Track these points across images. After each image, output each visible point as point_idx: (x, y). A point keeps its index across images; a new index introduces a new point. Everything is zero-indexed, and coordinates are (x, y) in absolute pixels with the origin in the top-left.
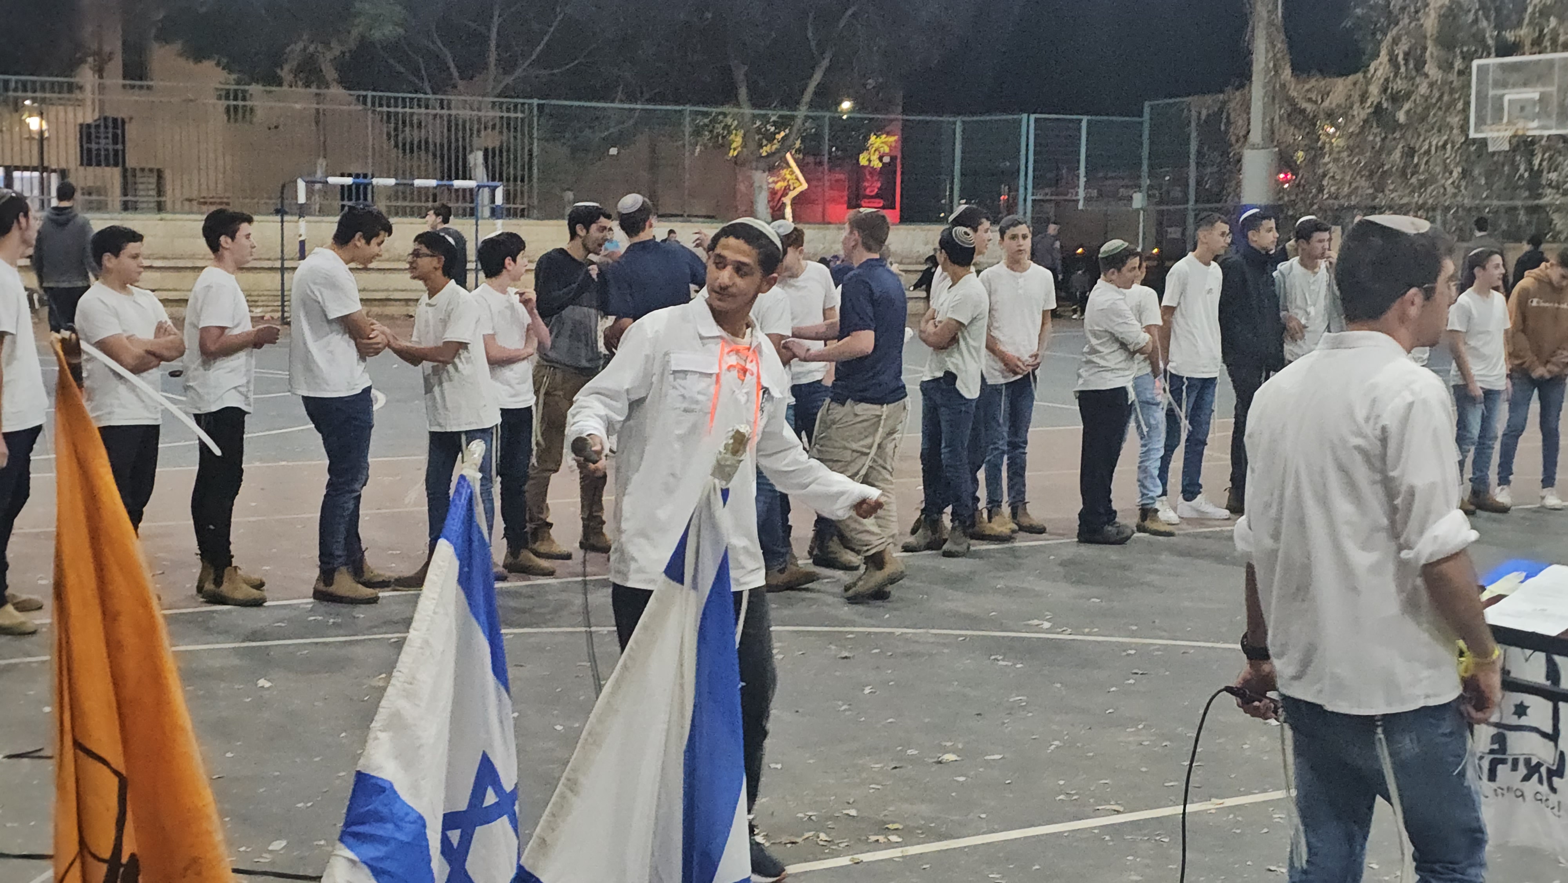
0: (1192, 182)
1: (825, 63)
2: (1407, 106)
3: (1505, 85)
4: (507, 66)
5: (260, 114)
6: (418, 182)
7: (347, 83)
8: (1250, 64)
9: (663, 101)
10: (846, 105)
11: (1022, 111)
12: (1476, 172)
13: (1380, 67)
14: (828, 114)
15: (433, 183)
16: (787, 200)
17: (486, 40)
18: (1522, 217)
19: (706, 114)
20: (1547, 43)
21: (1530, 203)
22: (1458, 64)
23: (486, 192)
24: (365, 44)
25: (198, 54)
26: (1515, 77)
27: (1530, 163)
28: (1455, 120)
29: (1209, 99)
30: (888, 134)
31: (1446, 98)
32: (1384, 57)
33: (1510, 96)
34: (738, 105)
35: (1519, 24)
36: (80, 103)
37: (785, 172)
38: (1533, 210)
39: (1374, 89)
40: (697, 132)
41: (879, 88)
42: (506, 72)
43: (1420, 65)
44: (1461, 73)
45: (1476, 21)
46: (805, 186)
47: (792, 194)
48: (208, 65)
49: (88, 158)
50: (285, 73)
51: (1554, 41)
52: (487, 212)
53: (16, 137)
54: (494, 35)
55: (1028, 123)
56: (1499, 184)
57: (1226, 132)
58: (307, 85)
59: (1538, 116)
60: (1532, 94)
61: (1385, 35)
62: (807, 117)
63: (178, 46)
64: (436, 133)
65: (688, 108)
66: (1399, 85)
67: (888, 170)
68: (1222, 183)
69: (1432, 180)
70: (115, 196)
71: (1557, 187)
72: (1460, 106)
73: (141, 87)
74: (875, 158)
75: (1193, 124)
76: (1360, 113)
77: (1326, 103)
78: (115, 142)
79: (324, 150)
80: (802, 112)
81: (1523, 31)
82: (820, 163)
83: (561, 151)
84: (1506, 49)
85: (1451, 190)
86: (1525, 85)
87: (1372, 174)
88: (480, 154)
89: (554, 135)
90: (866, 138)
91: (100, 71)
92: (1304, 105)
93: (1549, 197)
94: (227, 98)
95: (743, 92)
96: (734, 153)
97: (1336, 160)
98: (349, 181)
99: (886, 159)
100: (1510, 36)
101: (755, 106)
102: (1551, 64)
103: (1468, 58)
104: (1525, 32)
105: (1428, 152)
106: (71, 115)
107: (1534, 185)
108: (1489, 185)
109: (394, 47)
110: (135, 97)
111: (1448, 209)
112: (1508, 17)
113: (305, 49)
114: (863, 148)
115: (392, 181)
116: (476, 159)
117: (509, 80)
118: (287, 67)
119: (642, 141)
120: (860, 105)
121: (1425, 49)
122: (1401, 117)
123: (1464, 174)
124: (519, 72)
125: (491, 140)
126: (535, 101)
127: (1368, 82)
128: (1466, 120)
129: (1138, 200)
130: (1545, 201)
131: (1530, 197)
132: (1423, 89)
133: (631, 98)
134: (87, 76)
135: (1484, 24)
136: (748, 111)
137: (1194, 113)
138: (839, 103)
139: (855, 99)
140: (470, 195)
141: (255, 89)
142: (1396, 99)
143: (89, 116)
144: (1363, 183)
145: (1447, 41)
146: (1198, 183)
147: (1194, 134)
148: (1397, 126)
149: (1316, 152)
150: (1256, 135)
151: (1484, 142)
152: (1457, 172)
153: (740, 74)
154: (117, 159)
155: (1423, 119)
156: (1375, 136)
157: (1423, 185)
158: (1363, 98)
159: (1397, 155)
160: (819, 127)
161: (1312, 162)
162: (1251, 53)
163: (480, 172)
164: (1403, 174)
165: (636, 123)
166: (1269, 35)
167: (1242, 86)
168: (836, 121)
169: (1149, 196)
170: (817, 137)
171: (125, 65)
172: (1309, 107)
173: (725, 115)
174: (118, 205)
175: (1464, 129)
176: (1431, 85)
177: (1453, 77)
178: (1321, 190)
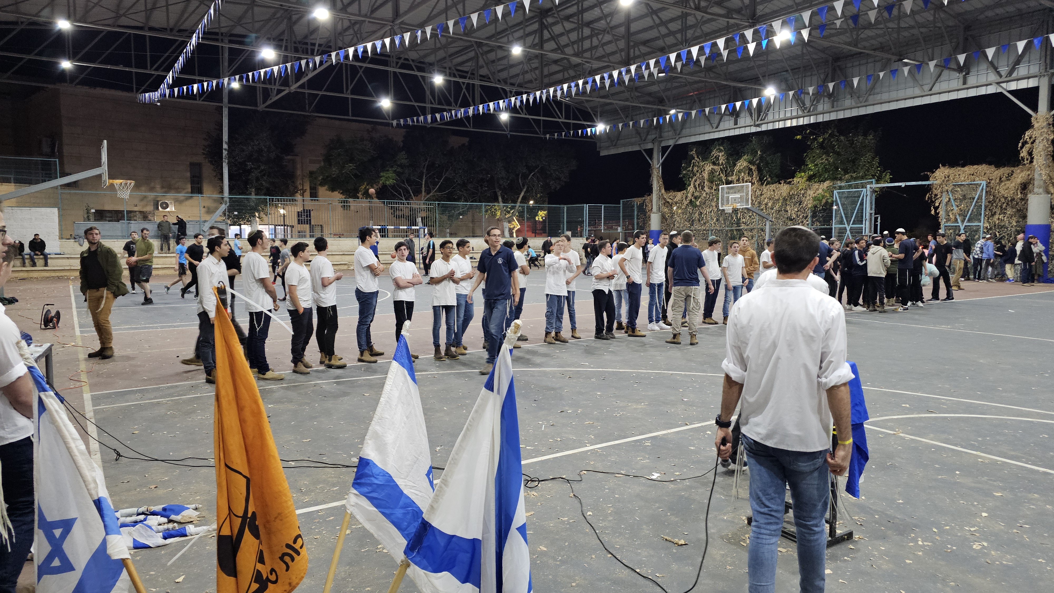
0: (635, 224)
1: (525, 190)
2: (699, 200)
3: (729, 193)
4: (428, 192)
5: (352, 208)
6: (401, 227)
7: (379, 198)
8: (652, 189)
9: (476, 202)
10: (531, 202)
11: (584, 203)
12: (721, 220)
13: (691, 189)
14: (526, 205)
15: (406, 227)
16: (514, 231)
17: (422, 184)
18: (735, 233)
19: (489, 205)
20: (741, 181)
21: (738, 228)
22: (714, 187)
23: (422, 230)
24: (384, 186)
25: (333, 190)
26: (731, 191)
27: (737, 216)
28: (714, 204)
29: (640, 199)
30: (544, 211)
31: (711, 197)
32: (692, 186)
33: (731, 196)
34: (499, 203)
35: (732, 175)
36: (296, 205)
37: (513, 223)
38: (739, 230)
39: (689, 195)
40: (486, 211)
41: (541, 197)
42: (428, 193)
43: (703, 187)
44: (715, 190)
45: (719, 174)
46: (519, 227)
47: (516, 229)
48: (336, 193)
49: (300, 222)
50: (360, 195)
51: (743, 180)
52: (423, 236)
53: (276, 216)
54: (424, 183)
55: (586, 207)
56: (728, 223)
57: (645, 209)
58: (366, 199)
59: (739, 202)
60: (738, 196)
61: (692, 178)
62: (519, 206)
63: (326, 187)
64: (407, 212)
65: (483, 204)
66: (697, 194)
67: (544, 221)
68: (644, 224)
69: (708, 222)
70: (308, 234)
71: (745, 224)
72: (715, 200)
73: (315, 200)
74: (540, 218)
75: (636, 206)
76: (686, 203)
77: (675, 200)
78: (307, 217)
79: (372, 218)
80: (518, 204)
81: (734, 177)
82: (524, 220)
83: (445, 218)
84: (728, 183)
85: (713, 225)
86: (735, 193)
87: (689, 220)
88: (420, 219)
89: (443, 213)
90: (538, 212)
91: (303, 195)
92: (668, 200)
93: (743, 226)
94: (342, 203)
95: (500, 199)
96: (497, 217)
97: (679, 217)
98: (379, 227)
99: (544, 218)
100: (730, 179)
101: (504, 203)
102: (742, 187)
103: (718, 185)
104: (734, 178)
105: (706, 214)
106: (293, 209)
107: (738, 224)
108: (725, 224)
109: (393, 187)
110: (313, 203)
111: (712, 230)
112: (729, 173)
113: (365, 187)
114: (536, 215)
115: (393, 227)
116: (419, 220)
117: (428, 196)
118: (360, 193)
119: (470, 214)
120: (536, 202)
121: (704, 183)
122: (698, 203)
123: (717, 220)
124: (431, 194)
125: (424, 214)
126: (437, 202)
127: (688, 193)
128: (718, 204)
129: (620, 229)
130: (741, 228)
131: (738, 226)
132: (704, 195)
133: (466, 201)
134: (298, 197)
135: (722, 175)
136: (501, 204)
137: (635, 203)
138: (529, 202)
139: (534, 200)
140: (418, 231)
141: (350, 200)
142: (696, 198)
143: (300, 209)
144: (687, 223)
145: (711, 181)
146: (638, 224)
147: (636, 210)
148: (696, 206)
149: (672, 214)
150: (655, 209)
151: (723, 210)
152: (715, 219)
153: (499, 194)
154: (309, 222)
155: (704, 204)
156: (690, 209)
157: (705, 224)
158: (686, 197)
159: (697, 215)
160: (523, 209)
161: (672, 217)
162: (652, 185)
163: (420, 224)
164: (699, 220)
165: (468, 209)
166: (657, 180)
167: (650, 195)
168: (528, 207)
169: (623, 228)
170: (523, 212)
171: (311, 193)
172: (670, 201)
173: (495, 206)
174: (308, 236)
175: (717, 206)
176: (706, 194)
177: (713, 191)
178: (674, 225)
